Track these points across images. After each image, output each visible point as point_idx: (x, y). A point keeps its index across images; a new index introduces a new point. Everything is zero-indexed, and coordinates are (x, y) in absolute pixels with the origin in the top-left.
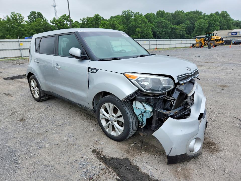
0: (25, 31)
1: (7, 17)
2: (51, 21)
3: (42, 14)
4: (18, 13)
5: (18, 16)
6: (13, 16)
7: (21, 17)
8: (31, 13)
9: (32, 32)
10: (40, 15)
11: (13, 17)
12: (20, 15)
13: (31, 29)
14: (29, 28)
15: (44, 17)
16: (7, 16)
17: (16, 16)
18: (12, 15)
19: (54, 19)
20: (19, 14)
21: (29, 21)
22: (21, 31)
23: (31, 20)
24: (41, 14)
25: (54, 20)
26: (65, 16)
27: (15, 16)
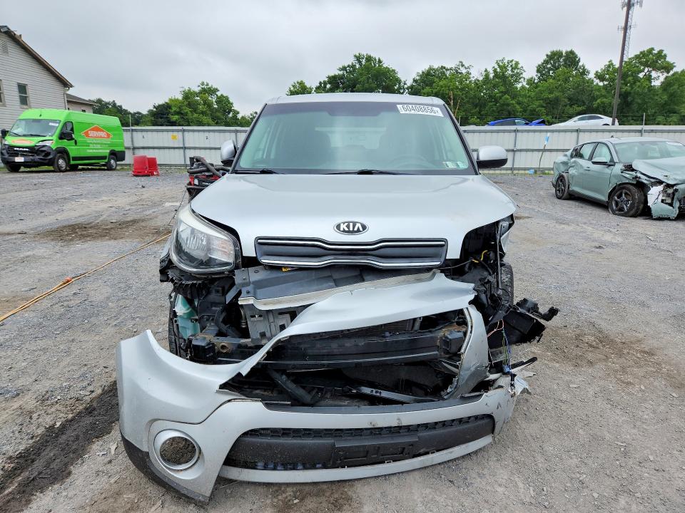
0: (518, 107)
1: (484, 73)
2: (597, 72)
3: (579, 56)
4: (512, 61)
5: (510, 69)
6: (498, 70)
7: (518, 69)
8: (547, 55)
9: (534, 106)
10: (571, 59)
11: (497, 72)
12: (517, 63)
13: (535, 98)
14: (529, 97)
15: (580, 64)
16: (486, 71)
17: (505, 68)
18: (496, 67)
19: (609, 66)
20: (514, 63)
21: (536, 78)
22: (508, 105)
23: (542, 75)
24: (576, 57)
25: (608, 70)
26: (648, 56)
27: (503, 68)
